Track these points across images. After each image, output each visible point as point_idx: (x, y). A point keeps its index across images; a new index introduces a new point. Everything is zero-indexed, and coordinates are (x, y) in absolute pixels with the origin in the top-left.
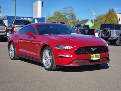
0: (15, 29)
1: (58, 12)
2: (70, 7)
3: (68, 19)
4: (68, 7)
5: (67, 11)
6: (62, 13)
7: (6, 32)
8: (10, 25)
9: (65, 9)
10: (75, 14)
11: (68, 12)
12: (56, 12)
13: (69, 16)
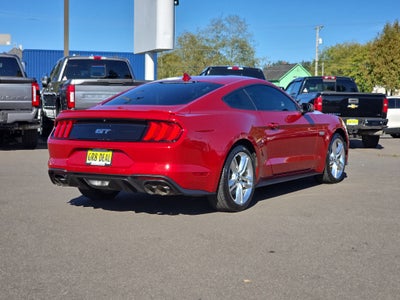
0: (72, 94)
1: (192, 37)
2: (235, 20)
3: (229, 59)
4: (226, 19)
5: (224, 33)
6: (207, 40)
7: (35, 110)
8: (49, 81)
9: (218, 25)
10: (251, 44)
11: (228, 35)
12: (185, 37)
13: (229, 50)
